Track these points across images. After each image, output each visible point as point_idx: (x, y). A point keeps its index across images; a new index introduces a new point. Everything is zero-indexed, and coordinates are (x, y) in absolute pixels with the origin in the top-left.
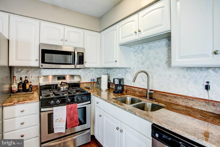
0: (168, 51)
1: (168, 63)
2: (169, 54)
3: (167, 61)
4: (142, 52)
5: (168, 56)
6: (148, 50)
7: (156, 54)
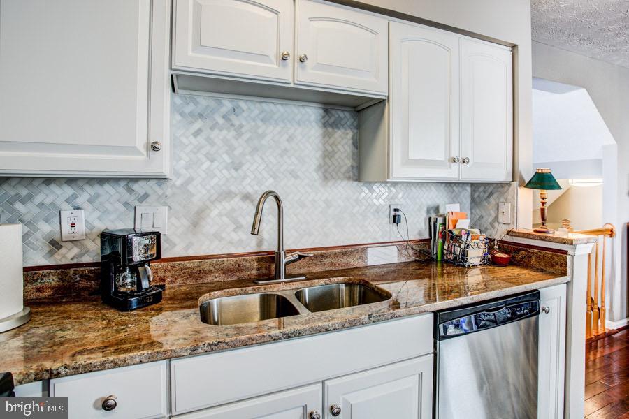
0: (324, 137)
1: (323, 170)
2: (325, 147)
3: (320, 165)
4: (232, 125)
5: (324, 152)
6: (260, 123)
7: (287, 140)
